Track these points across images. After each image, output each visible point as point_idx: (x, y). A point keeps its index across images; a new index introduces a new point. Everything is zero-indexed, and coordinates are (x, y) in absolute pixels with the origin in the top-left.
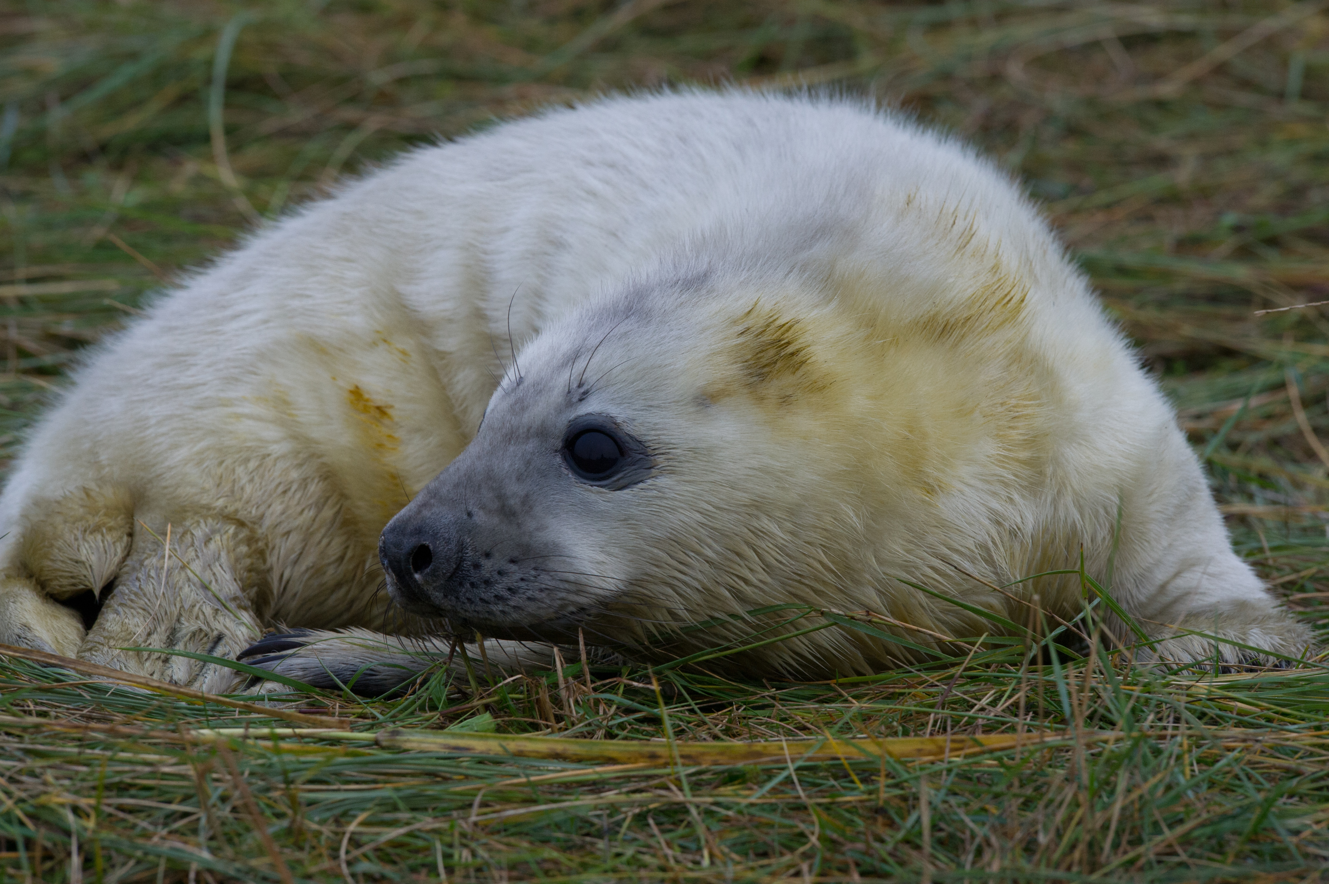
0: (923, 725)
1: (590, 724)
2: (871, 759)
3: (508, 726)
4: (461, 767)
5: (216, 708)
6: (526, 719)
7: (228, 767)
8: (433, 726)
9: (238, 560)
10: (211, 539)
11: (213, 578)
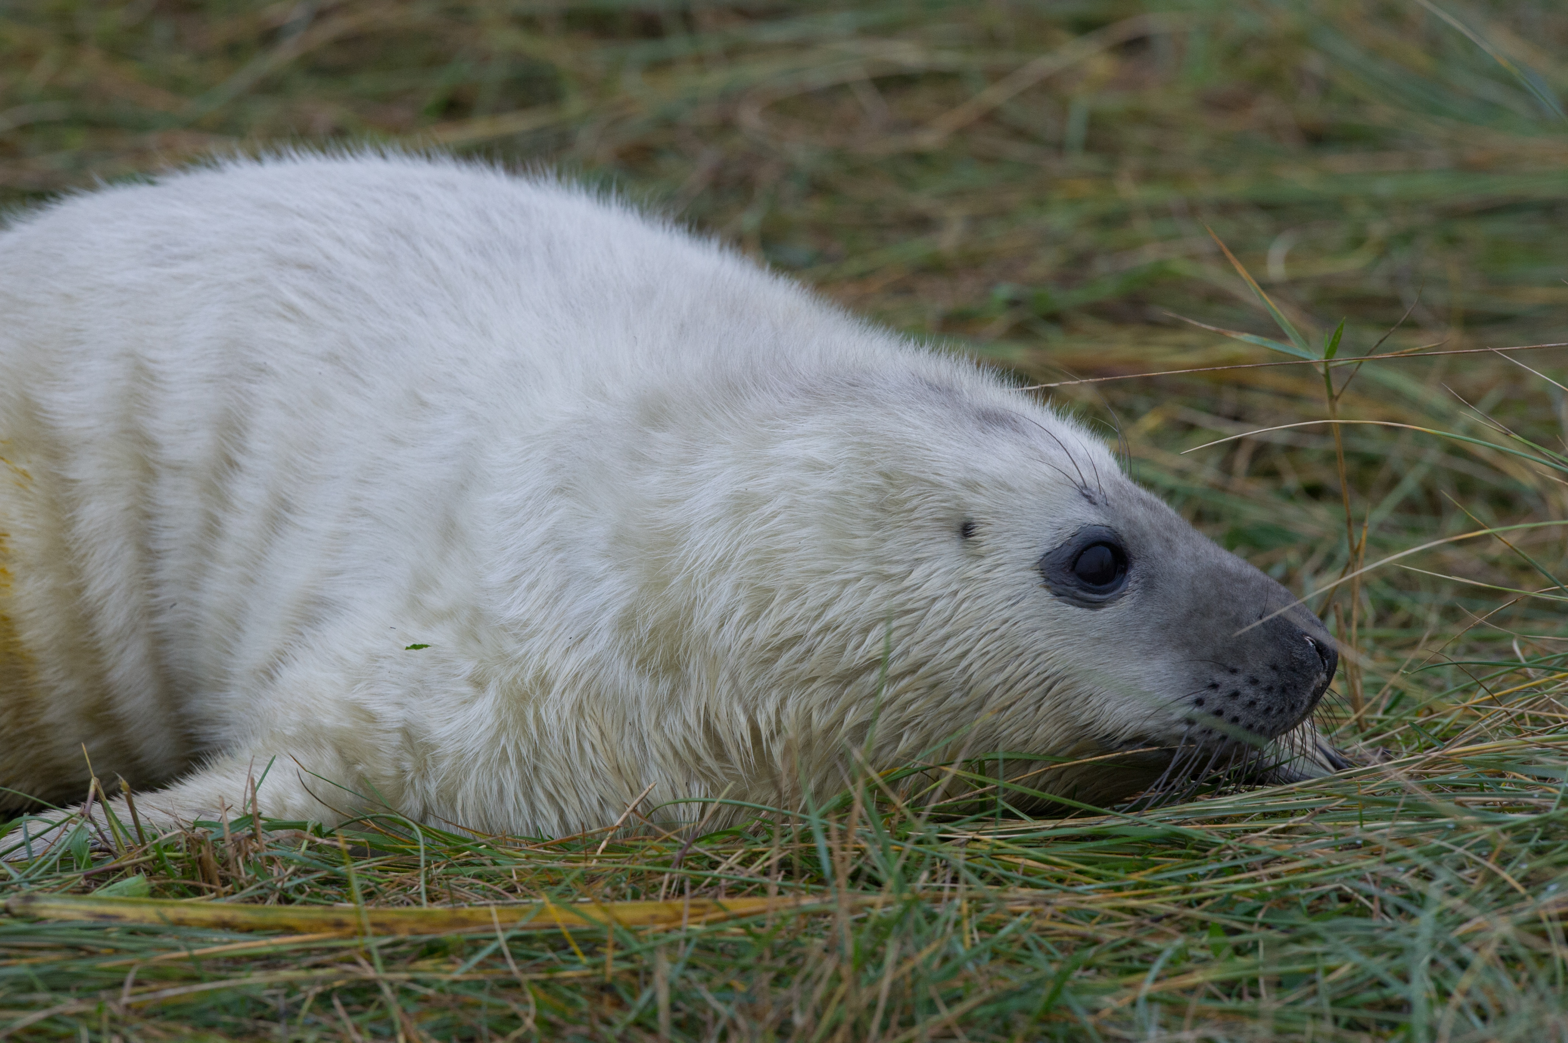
0: (655, 886)
1: (262, 887)
2: (595, 927)
3: (165, 889)
4: (110, 939)
6: (186, 882)
8: (75, 890)
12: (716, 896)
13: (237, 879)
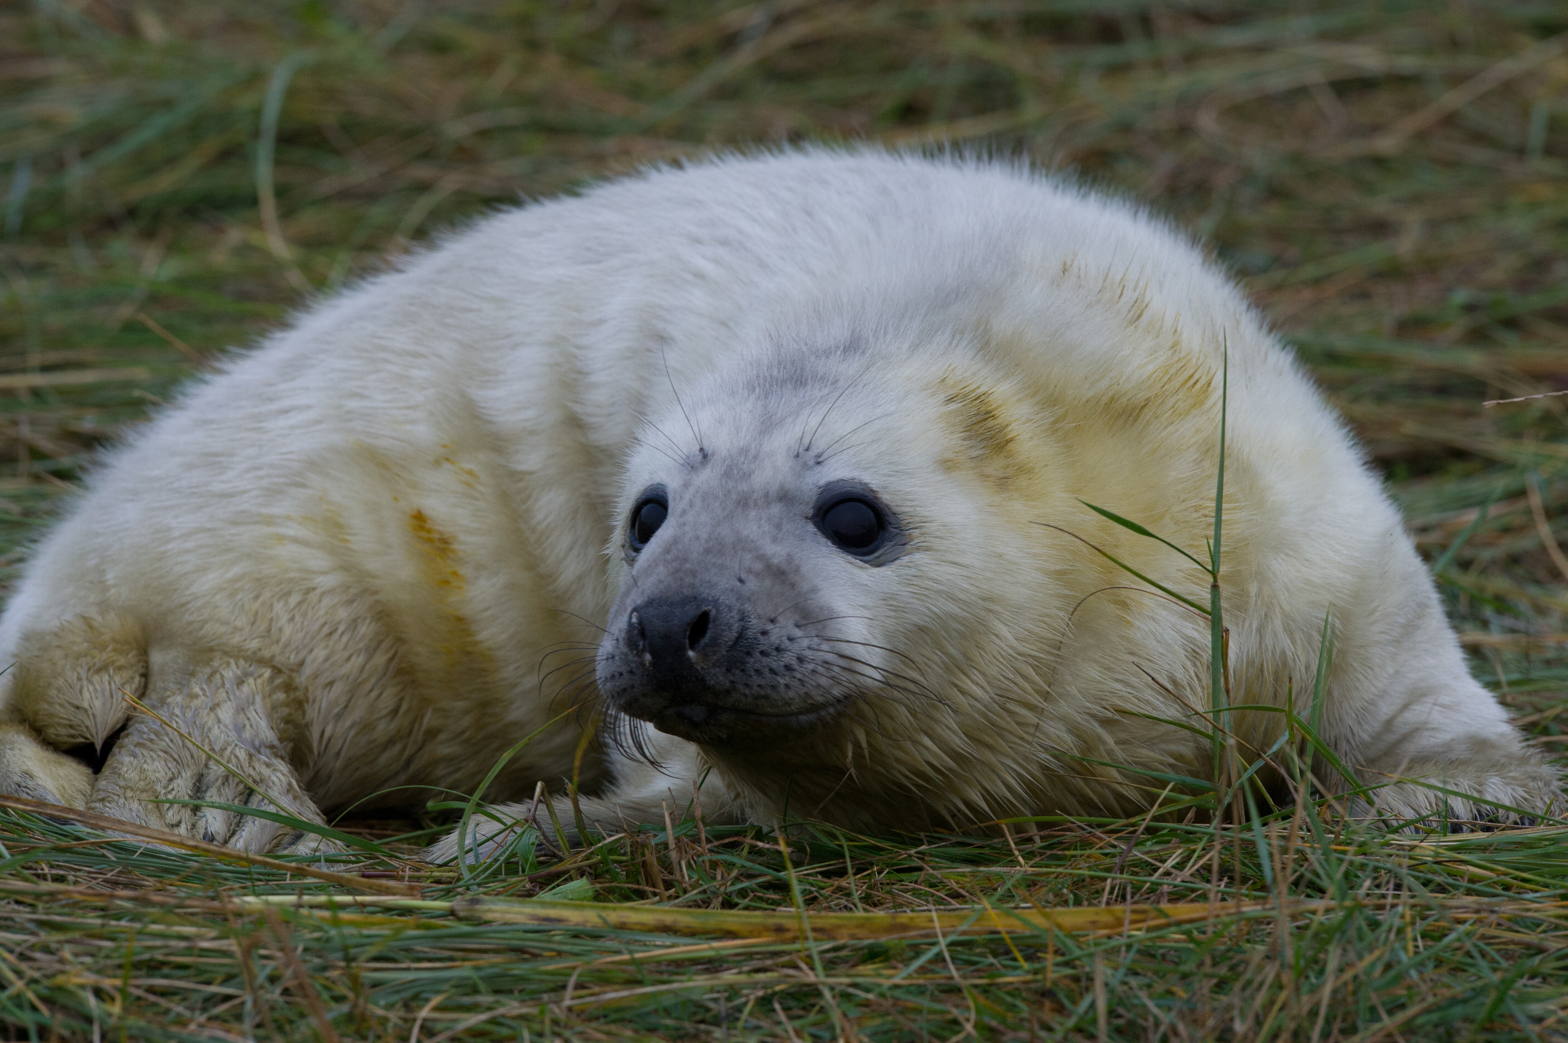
0: (1097, 892)
1: (704, 891)
2: (1036, 933)
3: (609, 893)
4: (553, 942)
5: (262, 870)
6: (630, 886)
7: (279, 941)
8: (519, 893)
9: (274, 708)
10: (243, 682)
11: (247, 722)
12: (1158, 902)
13: (680, 883)
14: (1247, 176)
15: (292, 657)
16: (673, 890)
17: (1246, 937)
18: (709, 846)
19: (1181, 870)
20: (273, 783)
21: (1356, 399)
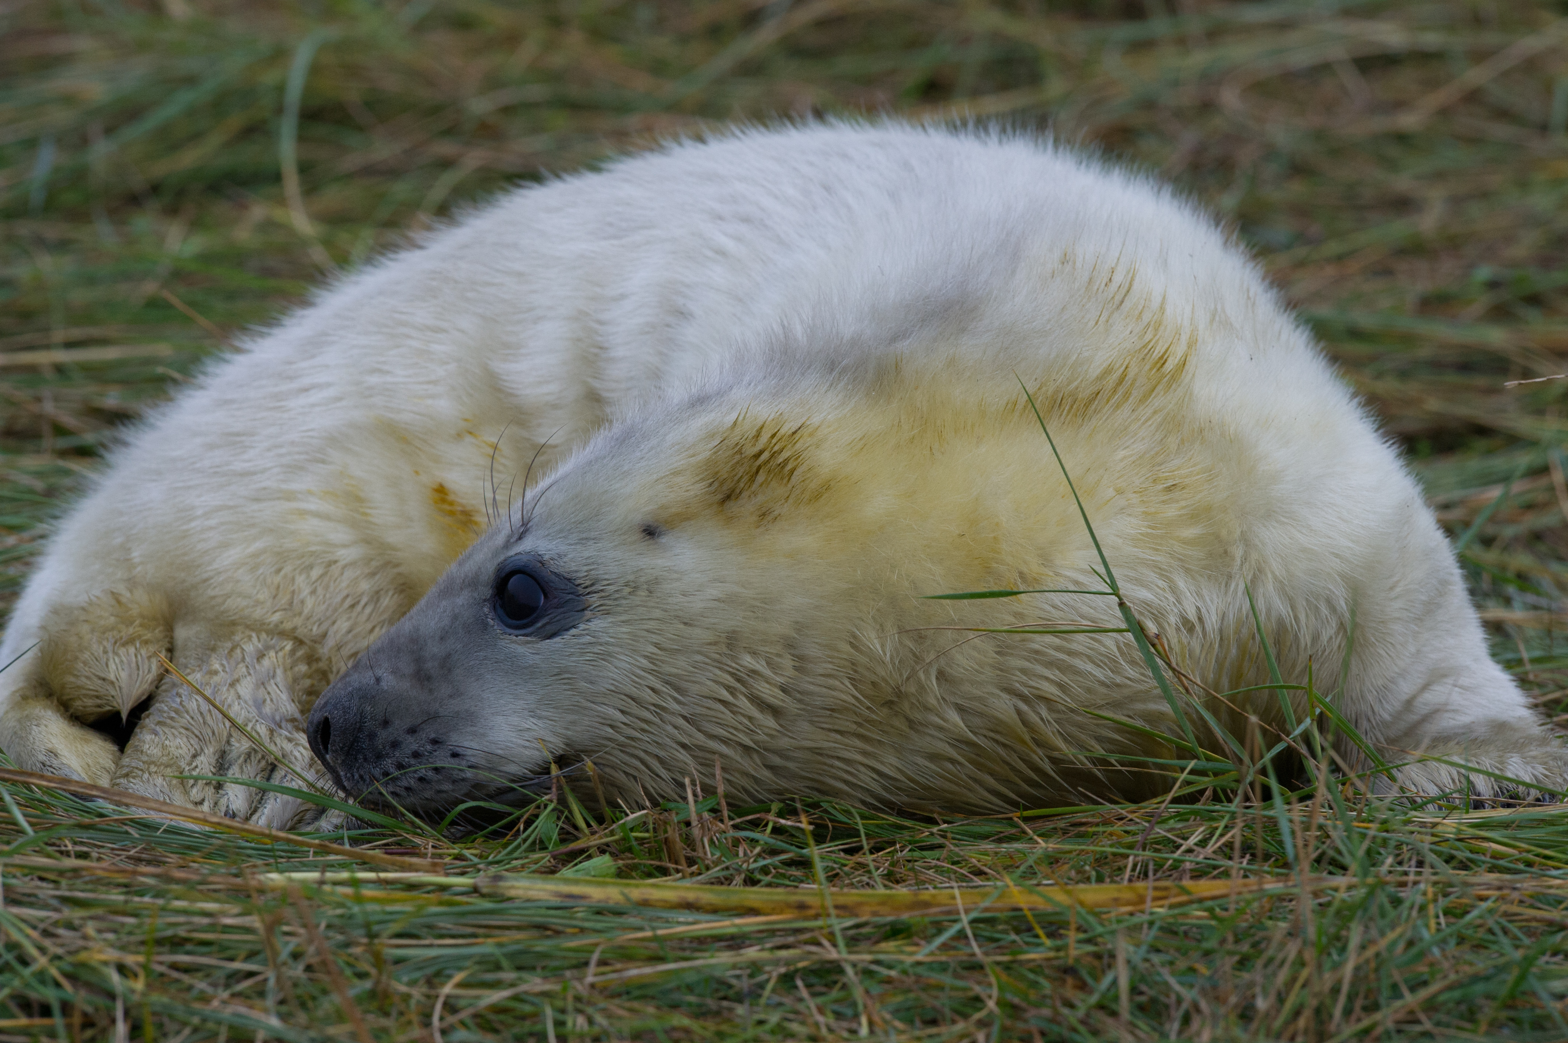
0: (1120, 869)
1: (727, 868)
2: (1058, 909)
3: (632, 870)
4: (575, 919)
5: (286, 848)
6: (653, 862)
7: (301, 918)
8: (543, 870)
9: (295, 680)
10: (264, 655)
11: (267, 697)
12: (1181, 879)
13: (703, 860)
14: (1270, 152)
15: (315, 629)
16: (696, 867)
17: (1269, 914)
18: (732, 823)
19: (1204, 847)
20: (296, 758)
21: (1379, 376)
